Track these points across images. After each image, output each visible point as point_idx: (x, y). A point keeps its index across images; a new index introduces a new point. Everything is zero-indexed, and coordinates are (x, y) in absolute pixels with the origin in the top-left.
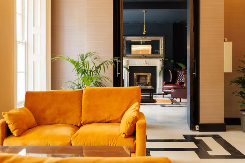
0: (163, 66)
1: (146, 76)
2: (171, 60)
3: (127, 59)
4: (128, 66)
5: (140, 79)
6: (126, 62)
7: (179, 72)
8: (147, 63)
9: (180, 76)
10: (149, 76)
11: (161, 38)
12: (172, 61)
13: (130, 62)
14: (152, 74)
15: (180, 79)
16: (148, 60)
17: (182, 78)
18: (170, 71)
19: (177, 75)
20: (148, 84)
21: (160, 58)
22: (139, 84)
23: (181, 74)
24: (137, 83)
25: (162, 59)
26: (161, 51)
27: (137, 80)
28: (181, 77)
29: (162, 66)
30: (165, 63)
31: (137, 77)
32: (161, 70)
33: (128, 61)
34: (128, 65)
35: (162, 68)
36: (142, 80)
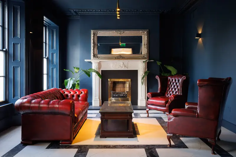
0: (147, 69)
1: (124, 83)
2: (157, 62)
3: (98, 61)
4: (99, 70)
5: (117, 87)
6: (97, 64)
7: (171, 78)
8: (125, 66)
9: (172, 84)
10: (128, 83)
11: (144, 33)
12: (159, 63)
13: (102, 64)
14: (131, 80)
15: (172, 89)
16: (126, 62)
17: (176, 87)
18: (157, 77)
19: (167, 83)
20: (126, 93)
21: (142, 59)
22: (114, 93)
23: (174, 81)
24: (112, 92)
25: (145, 60)
26: (144, 50)
27: (112, 88)
28: (174, 86)
29: (145, 69)
30: (149, 66)
31: (112, 84)
32: (144, 74)
33: (99, 64)
34: (99, 68)
35: (145, 73)
36: (119, 89)
